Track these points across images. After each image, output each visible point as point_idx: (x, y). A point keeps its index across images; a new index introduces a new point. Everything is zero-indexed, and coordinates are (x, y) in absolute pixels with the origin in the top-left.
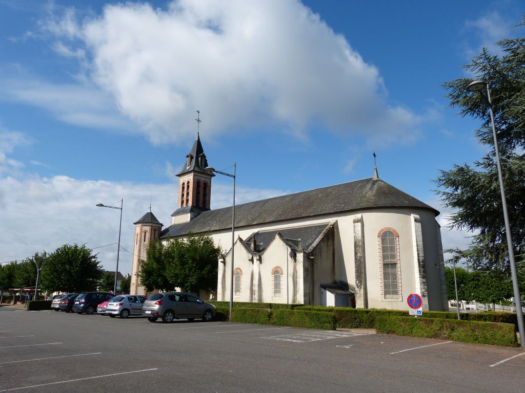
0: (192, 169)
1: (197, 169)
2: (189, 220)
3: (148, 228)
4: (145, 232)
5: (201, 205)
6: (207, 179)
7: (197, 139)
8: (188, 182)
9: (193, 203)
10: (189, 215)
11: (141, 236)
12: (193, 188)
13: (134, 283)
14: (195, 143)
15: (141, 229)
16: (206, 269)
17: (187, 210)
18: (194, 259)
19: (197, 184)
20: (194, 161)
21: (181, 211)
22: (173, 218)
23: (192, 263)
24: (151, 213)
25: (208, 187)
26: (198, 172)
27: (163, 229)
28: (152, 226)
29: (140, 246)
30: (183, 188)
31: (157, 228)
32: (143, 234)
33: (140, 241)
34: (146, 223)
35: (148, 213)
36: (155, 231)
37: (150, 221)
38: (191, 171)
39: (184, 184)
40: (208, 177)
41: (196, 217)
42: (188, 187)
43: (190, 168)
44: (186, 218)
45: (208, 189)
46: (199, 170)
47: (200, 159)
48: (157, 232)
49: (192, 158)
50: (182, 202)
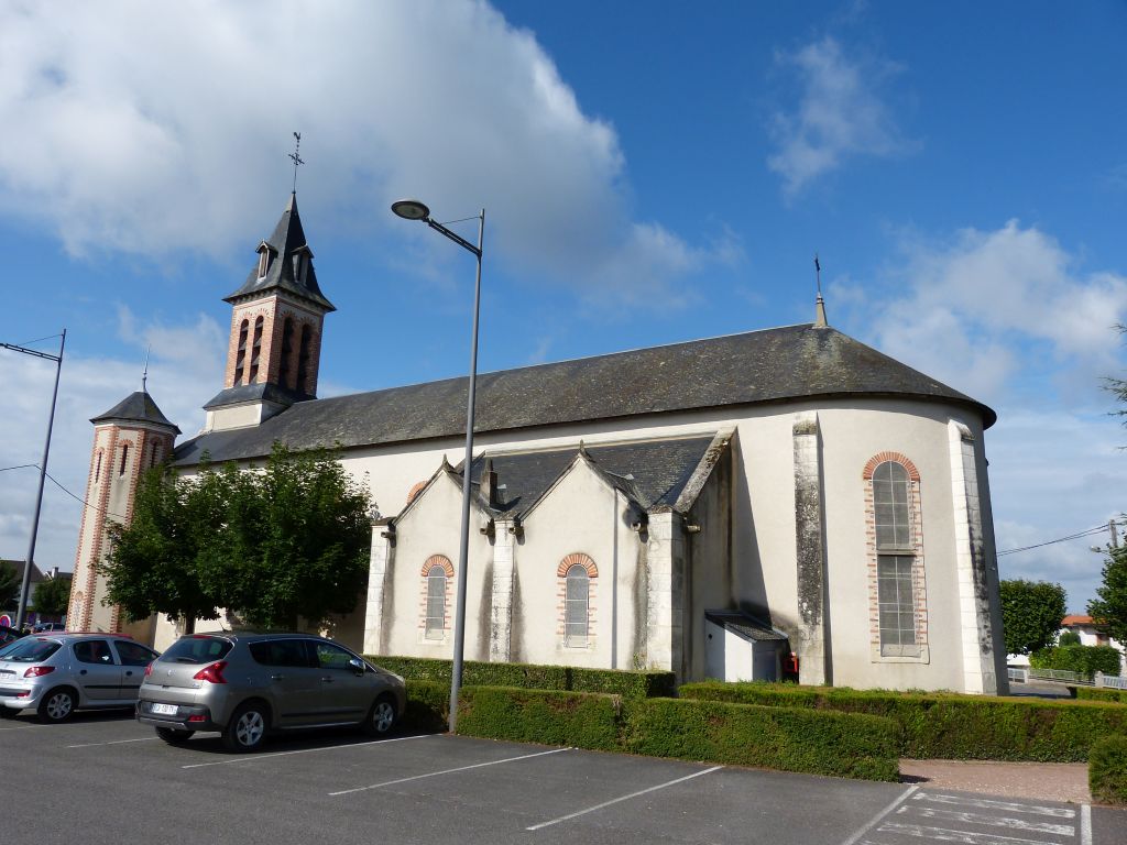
0: (273, 283)
1: (286, 285)
2: (258, 420)
3: (133, 436)
4: (126, 447)
5: (292, 384)
6: (312, 317)
7: (289, 208)
8: (260, 319)
9: (270, 375)
10: (259, 407)
11: (112, 456)
12: (274, 336)
13: (80, 593)
14: (285, 215)
15: (114, 437)
16: (326, 555)
17: (253, 394)
18: (289, 526)
19: (285, 326)
20: (279, 263)
21: (234, 397)
22: (210, 414)
23: (285, 536)
24: (146, 396)
25: (314, 338)
26: (291, 294)
27: (179, 441)
28: (145, 430)
29: (107, 486)
30: (244, 335)
31: (162, 438)
32: (120, 451)
33: (109, 471)
34: (130, 420)
35: (137, 395)
36: (155, 445)
37: (143, 416)
38: (270, 290)
39: (245, 323)
40: (314, 310)
41: (277, 414)
42: (259, 331)
43: (265, 282)
44: (250, 415)
45: (312, 341)
46: (292, 289)
47: (295, 259)
48: (160, 449)
49: (274, 254)
50: (239, 372)
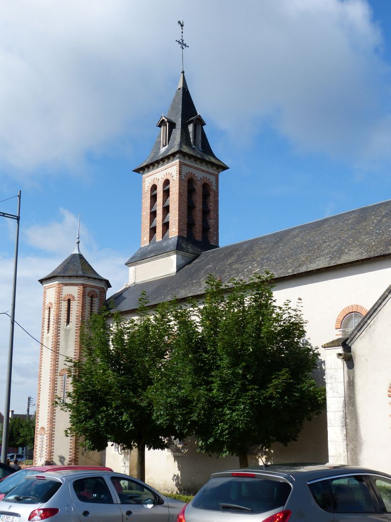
0: (175, 149)
1: (186, 149)
2: (173, 270)
3: (74, 291)
4: (69, 301)
5: (198, 236)
6: (209, 176)
7: (180, 85)
8: (167, 182)
9: (180, 230)
10: (173, 258)
11: (59, 309)
12: (180, 195)
14: (177, 94)
15: (59, 293)
17: (167, 247)
19: (188, 186)
20: (177, 132)
21: (151, 252)
22: (132, 269)
24: (81, 256)
25: (212, 194)
26: (190, 157)
28: (85, 286)
29: (57, 335)
30: (154, 198)
31: (97, 291)
32: (64, 305)
33: (58, 322)
34: (70, 277)
35: (74, 256)
36: (92, 297)
37: (80, 273)
38: (173, 155)
39: (154, 188)
40: (211, 170)
41: (190, 263)
42: (167, 193)
43: (168, 150)
44: (167, 266)
45: (211, 198)
46: (191, 153)
47: (191, 128)
48: (96, 300)
49: (172, 125)
50: (153, 230)
